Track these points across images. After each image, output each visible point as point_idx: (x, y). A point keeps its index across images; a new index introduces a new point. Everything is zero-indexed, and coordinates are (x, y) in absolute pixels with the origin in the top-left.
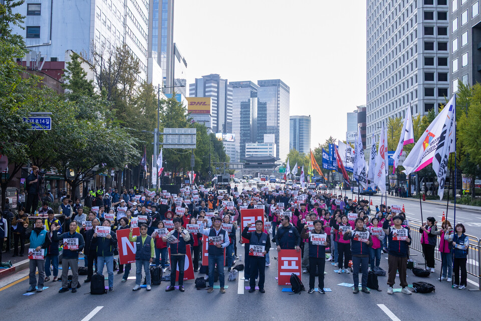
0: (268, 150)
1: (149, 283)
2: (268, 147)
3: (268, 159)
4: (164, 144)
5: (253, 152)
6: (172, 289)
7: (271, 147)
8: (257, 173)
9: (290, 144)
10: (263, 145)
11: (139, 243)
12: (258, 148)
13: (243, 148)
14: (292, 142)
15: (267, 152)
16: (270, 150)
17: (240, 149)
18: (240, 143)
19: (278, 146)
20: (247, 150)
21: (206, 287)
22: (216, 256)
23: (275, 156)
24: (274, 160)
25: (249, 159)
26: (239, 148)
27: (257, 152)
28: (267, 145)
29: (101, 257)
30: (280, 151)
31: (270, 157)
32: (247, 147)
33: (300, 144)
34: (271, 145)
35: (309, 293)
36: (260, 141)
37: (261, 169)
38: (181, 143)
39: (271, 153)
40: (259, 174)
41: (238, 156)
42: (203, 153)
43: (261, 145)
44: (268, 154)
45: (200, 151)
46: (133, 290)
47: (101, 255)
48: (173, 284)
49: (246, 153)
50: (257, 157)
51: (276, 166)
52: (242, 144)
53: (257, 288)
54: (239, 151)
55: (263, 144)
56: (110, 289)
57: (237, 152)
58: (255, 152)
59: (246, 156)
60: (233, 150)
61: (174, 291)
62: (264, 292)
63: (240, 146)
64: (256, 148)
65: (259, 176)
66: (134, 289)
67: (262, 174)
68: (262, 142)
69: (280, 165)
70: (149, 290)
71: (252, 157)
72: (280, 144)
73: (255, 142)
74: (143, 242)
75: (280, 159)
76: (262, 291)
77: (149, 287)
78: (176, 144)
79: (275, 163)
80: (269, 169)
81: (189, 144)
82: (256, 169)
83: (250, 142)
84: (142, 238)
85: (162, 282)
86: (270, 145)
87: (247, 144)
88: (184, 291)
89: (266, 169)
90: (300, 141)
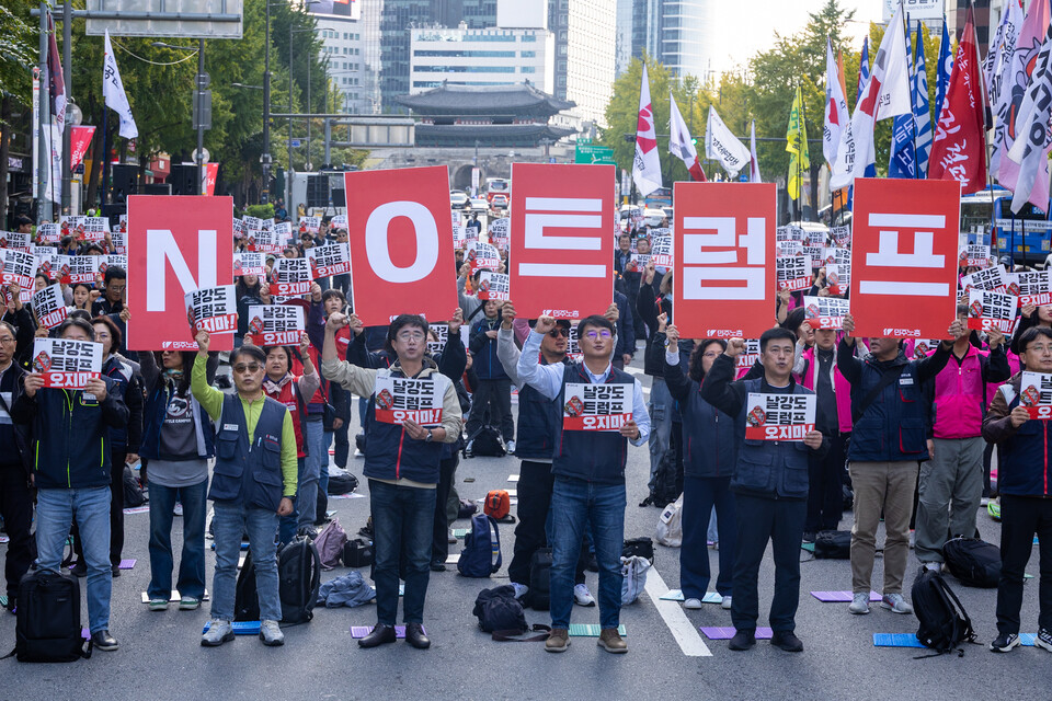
0: (518, 62)
1: (274, 613)
2: (518, 46)
3: (520, 102)
4: (89, 17)
5: (447, 69)
6: (384, 638)
7: (528, 46)
8: (467, 170)
9: (619, 37)
10: (493, 39)
11: (235, 428)
12: (471, 54)
13: (396, 53)
14: (629, 24)
15: (511, 70)
16: (528, 62)
17: (384, 58)
18: (384, 27)
19: (561, 43)
20: (415, 61)
21: (525, 628)
22: (591, 489)
23: (549, 89)
24: (545, 109)
25: (428, 103)
26: (377, 50)
27: (463, 69)
28: (513, 39)
29: (60, 495)
30: (570, 66)
31: (525, 93)
32: (415, 45)
33: (662, 35)
34: (532, 39)
35: (996, 650)
36: (478, 19)
37: (484, 151)
38: (170, 12)
39: (531, 77)
40: (475, 172)
41: (371, 86)
42: (238, 70)
43: (486, 39)
44: (516, 80)
45: (222, 60)
46: (205, 644)
47: (61, 486)
48: (386, 615)
49: (415, 76)
50: (465, 94)
51: (554, 136)
52: (392, 33)
53: (764, 631)
54: (377, 65)
55: (493, 31)
56: (97, 640)
57: (367, 68)
58: (457, 69)
59: (414, 91)
60: (351, 59)
61: (392, 646)
62: (799, 649)
63: (384, 42)
64: (461, 53)
65: (475, 181)
66: (208, 637)
67: (491, 173)
68: (485, 25)
69: (574, 131)
70: (277, 644)
71: (443, 92)
72: (571, 36)
73: (453, 25)
74: (252, 424)
75: (573, 104)
76: (785, 640)
77: (273, 631)
78: (147, 18)
79: (551, 122)
80: (524, 152)
81: (209, 19)
82: (461, 150)
83: (431, 24)
84: (246, 408)
85: (315, 611)
86: (526, 38)
87: (415, 33)
88: (426, 646)
89: (512, 152)
90: (663, 22)
